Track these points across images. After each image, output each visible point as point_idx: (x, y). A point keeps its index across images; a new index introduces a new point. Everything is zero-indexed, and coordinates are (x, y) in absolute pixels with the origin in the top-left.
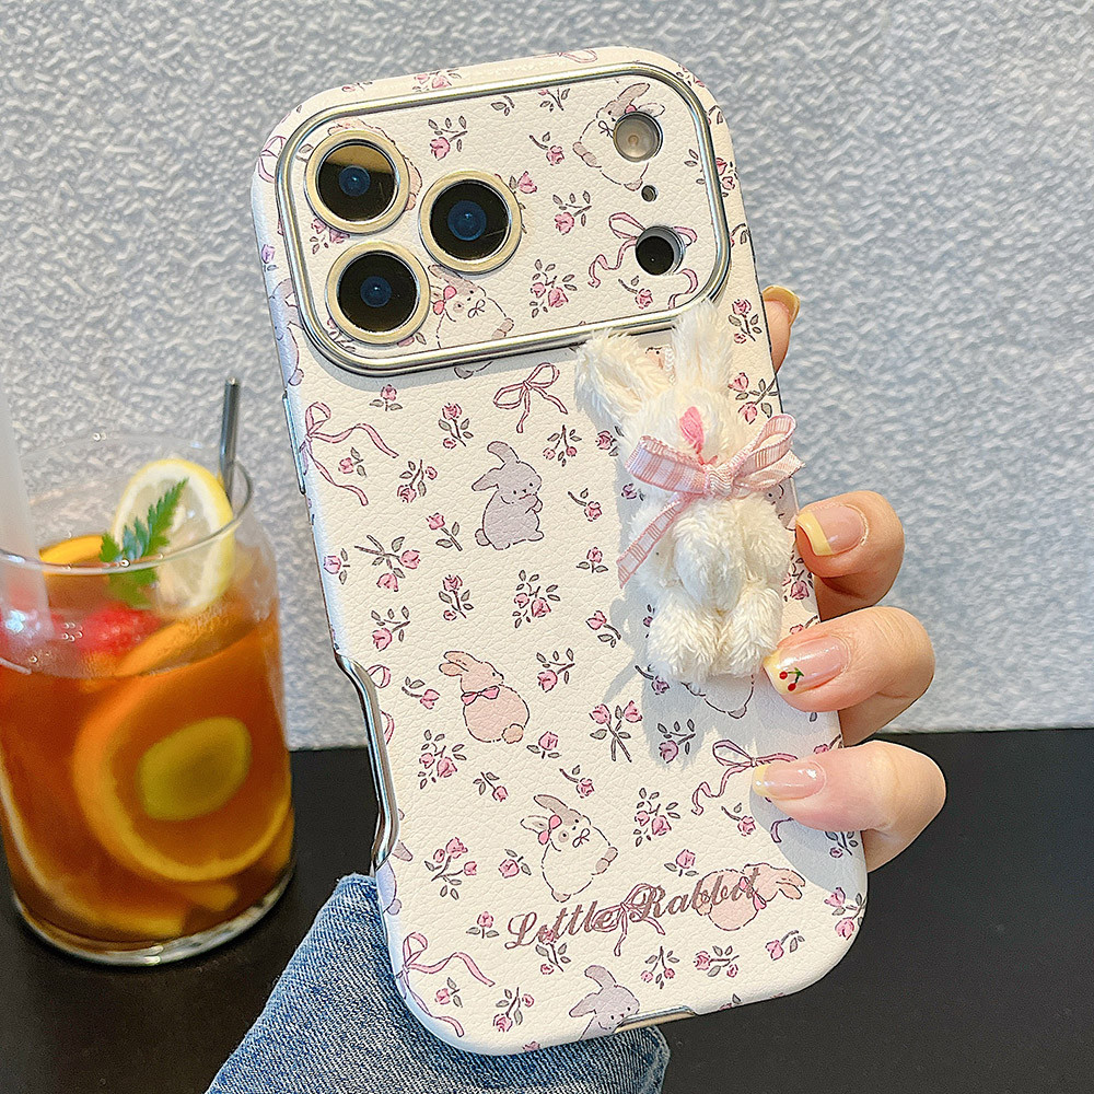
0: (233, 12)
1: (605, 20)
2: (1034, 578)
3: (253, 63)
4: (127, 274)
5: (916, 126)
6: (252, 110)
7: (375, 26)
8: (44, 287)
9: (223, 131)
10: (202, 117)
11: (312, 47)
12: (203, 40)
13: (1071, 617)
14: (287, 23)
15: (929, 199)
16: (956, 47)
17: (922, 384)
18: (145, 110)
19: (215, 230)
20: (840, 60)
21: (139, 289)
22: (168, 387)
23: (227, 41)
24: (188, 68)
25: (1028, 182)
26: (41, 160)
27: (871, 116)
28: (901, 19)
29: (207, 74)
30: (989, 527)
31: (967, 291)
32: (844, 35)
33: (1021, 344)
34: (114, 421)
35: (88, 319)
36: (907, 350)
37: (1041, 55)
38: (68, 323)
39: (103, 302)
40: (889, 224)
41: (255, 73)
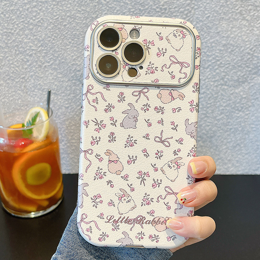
0: (51, 11)
1: (131, 13)
2: (233, 139)
3: (55, 22)
4: (29, 68)
6: (56, 32)
7: (81, 14)
8: (12, 70)
9: (49, 37)
10: (45, 34)
12: (45, 17)
13: (242, 149)
14: (63, 14)
16: (210, 19)
17: (205, 94)
18: (33, 32)
19: (48, 58)
21: (32, 71)
22: (38, 92)
23: (50, 17)
24: (42, 23)
25: (227, 49)
26: (11, 43)
28: (197, 13)
29: (46, 25)
30: (222, 127)
31: (215, 74)
32: (185, 16)
33: (228, 86)
34: (27, 99)
35: (21, 77)
37: (229, 21)
38: (17, 78)
39: (24, 73)
41: (56, 24)
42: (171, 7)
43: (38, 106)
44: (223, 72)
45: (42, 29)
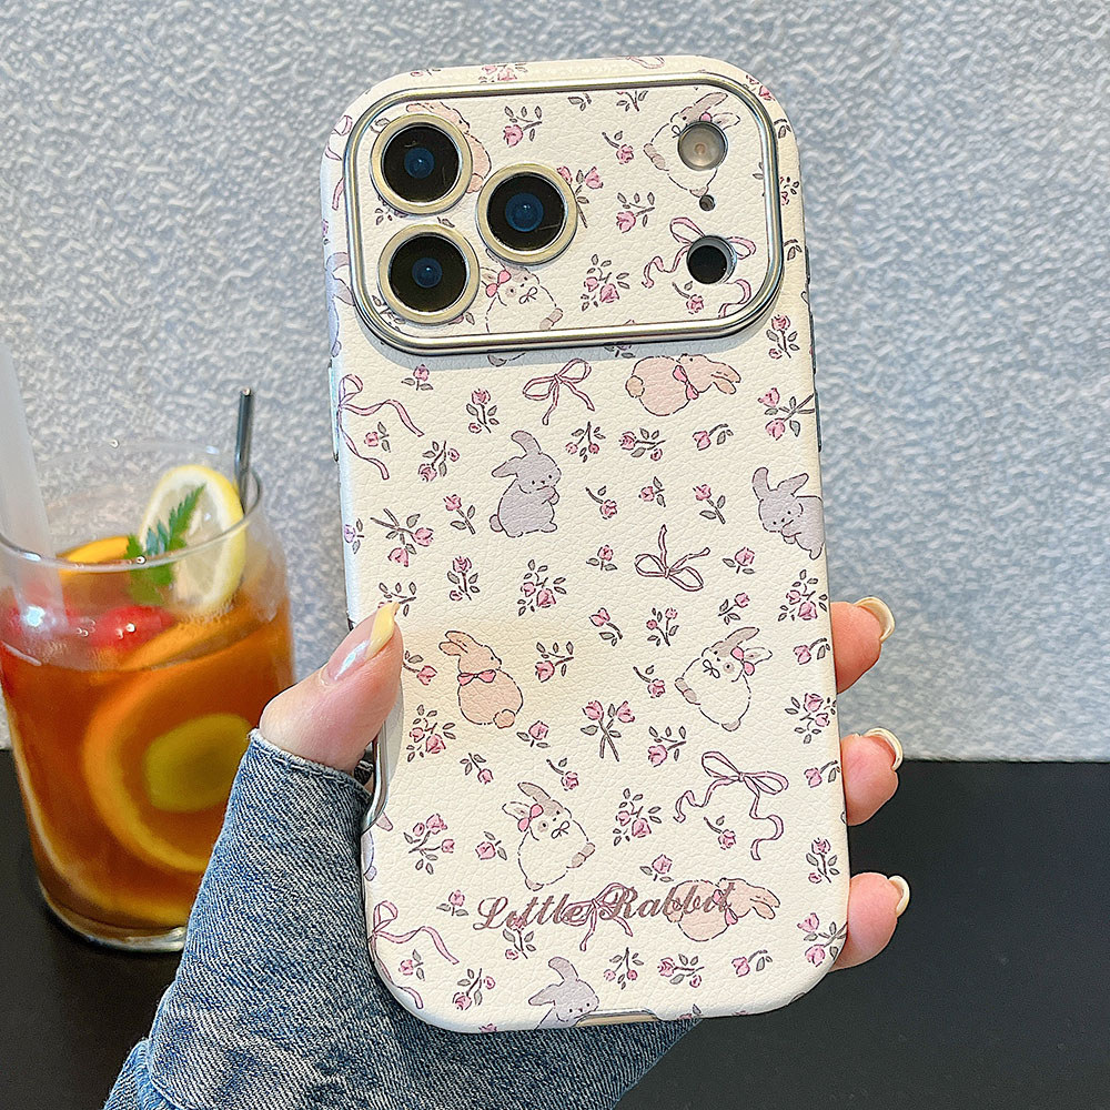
0: (256, 38)
1: (615, 45)
2: (1066, 607)
3: (275, 87)
4: (160, 288)
5: (929, 151)
6: (276, 132)
7: (391, 51)
8: (82, 298)
9: (248, 152)
10: (227, 139)
11: (331, 72)
12: (228, 66)
14: (308, 49)
15: (945, 223)
16: (967, 72)
17: (942, 408)
18: (175, 132)
19: (242, 247)
20: (850, 84)
21: (171, 302)
22: (199, 396)
23: (252, 65)
24: (215, 92)
25: (1046, 206)
26: (78, 178)
27: (883, 141)
28: (912, 44)
29: (232, 98)
30: (1017, 553)
31: (986, 316)
32: (854, 60)
33: (1044, 369)
34: (151, 428)
35: (124, 330)
36: (926, 373)
37: (1056, 80)
38: (105, 333)
39: (138, 313)
40: (905, 247)
41: (278, 97)
42: (791, 16)
43: (196, 461)
44: (1026, 307)
45: (216, 115)
